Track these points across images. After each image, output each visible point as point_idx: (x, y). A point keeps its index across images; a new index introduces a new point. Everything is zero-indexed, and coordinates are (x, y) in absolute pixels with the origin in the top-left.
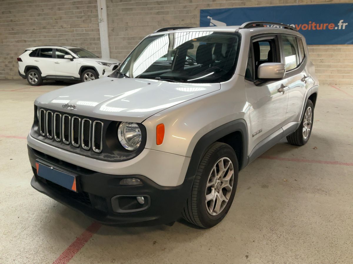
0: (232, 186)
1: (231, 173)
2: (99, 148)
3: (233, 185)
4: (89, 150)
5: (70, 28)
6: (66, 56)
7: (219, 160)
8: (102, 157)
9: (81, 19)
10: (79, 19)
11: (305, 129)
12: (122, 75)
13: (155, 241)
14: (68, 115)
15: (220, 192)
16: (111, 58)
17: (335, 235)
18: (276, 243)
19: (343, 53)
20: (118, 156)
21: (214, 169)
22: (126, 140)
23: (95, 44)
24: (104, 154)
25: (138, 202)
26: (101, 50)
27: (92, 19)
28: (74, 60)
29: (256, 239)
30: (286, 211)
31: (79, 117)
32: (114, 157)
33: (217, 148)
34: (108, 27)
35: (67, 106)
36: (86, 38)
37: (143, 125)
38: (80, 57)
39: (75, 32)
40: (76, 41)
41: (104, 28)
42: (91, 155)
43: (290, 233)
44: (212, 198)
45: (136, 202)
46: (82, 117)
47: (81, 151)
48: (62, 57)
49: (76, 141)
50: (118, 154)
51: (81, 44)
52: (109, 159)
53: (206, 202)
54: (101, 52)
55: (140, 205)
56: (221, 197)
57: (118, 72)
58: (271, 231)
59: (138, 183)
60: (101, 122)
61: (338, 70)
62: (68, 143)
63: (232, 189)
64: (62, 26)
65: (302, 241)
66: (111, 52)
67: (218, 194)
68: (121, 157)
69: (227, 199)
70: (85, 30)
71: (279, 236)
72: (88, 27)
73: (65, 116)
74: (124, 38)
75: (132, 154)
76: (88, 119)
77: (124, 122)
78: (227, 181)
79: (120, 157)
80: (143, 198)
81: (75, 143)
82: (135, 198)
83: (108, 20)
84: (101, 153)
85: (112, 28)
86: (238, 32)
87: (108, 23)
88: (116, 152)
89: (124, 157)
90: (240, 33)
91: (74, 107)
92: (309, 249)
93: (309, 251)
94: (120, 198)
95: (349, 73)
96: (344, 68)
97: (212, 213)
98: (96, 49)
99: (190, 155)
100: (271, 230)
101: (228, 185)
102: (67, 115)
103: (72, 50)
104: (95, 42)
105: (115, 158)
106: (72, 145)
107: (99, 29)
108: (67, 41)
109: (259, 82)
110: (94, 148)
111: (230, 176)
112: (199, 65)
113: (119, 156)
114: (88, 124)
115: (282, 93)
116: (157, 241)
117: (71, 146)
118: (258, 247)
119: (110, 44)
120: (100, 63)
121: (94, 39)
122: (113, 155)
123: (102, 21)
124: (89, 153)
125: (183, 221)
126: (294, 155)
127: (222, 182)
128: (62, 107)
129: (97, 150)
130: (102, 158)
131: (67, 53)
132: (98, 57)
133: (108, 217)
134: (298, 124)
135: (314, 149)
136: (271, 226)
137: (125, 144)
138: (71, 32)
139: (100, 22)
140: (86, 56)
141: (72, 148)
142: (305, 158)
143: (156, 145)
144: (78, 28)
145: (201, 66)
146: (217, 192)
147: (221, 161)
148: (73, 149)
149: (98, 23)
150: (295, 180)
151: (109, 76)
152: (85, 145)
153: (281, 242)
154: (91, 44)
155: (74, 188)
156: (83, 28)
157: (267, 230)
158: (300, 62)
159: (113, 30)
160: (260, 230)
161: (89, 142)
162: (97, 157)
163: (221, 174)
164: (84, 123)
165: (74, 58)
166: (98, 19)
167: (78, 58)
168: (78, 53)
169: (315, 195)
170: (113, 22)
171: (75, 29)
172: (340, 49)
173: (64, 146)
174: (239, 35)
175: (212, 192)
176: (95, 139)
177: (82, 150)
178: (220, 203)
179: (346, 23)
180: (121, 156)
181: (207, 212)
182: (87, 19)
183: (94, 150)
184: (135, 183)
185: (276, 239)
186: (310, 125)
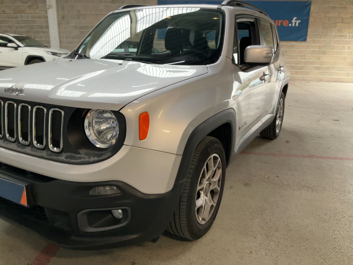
0: (220, 187)
1: (219, 172)
2: (58, 146)
3: (220, 185)
4: (43, 149)
5: (14, 14)
6: (9, 45)
7: (210, 158)
8: (63, 158)
9: (27, 4)
10: (24, 4)
11: (278, 122)
12: (82, 56)
13: (133, 262)
14: (13, 102)
15: (208, 195)
16: (61, 47)
17: (335, 238)
18: (277, 253)
19: (297, 49)
20: (86, 157)
21: (204, 169)
22: (96, 135)
23: (43, 32)
24: (66, 154)
25: (113, 216)
26: (49, 38)
27: (39, 5)
28: (19, 48)
29: (253, 249)
30: (276, 213)
31: (28, 104)
32: (80, 158)
33: (207, 142)
34: (58, 14)
35: (11, 90)
36: (33, 26)
37: (121, 113)
38: (25, 46)
39: (19, 19)
40: (21, 29)
41: (52, 16)
42: (47, 156)
43: (288, 239)
44: (202, 204)
45: (110, 216)
46: (33, 104)
47: (32, 150)
48: (5, 45)
49: (25, 137)
50: (85, 154)
51: (27, 32)
52: (74, 161)
53: (196, 209)
54: (50, 41)
55: (117, 221)
56: (210, 201)
57: (76, 53)
58: (267, 238)
59: (113, 192)
60: (61, 111)
61: (292, 66)
62: (13, 140)
63: (219, 191)
64: (4, 11)
65: (304, 248)
66: (61, 42)
67: (207, 198)
68: (91, 158)
69: (215, 203)
70: (31, 16)
71: (277, 243)
72: (35, 14)
73: (9, 104)
74: (75, 26)
75: (107, 153)
76: (42, 107)
77: (93, 111)
78: (215, 182)
79: (89, 158)
80: (120, 211)
81: (23, 139)
82: (110, 212)
83: (57, 7)
84: (61, 152)
85: (62, 16)
86: (221, 9)
87: (57, 10)
88: (83, 151)
89: (94, 157)
90: (223, 10)
91: (21, 91)
92: (314, 258)
93: (314, 259)
94: (89, 214)
95: (301, 69)
96: (297, 64)
97: (201, 222)
98: (43, 38)
99: (182, 153)
100: (266, 236)
101: (216, 186)
102: (11, 102)
103: (16, 38)
104: (43, 30)
105: (82, 159)
106: (19, 142)
107: (47, 17)
108: (10, 28)
109: (245, 67)
110: (51, 146)
111: (219, 176)
112: (168, 51)
113: (88, 156)
114: (41, 113)
115: (264, 81)
116: (135, 262)
117: (17, 144)
118: (257, 260)
119: (60, 33)
120: (49, 53)
121: (42, 27)
122: (78, 156)
123: (50, 7)
124: (44, 154)
125: (168, 234)
126: (268, 149)
127: (210, 184)
128: (4, 92)
129: (55, 149)
130: (63, 160)
131: (11, 41)
132: (46, 47)
133: (73, 238)
134: (273, 116)
135: (287, 142)
136: (265, 231)
137: (95, 141)
138: (15, 18)
139: (49, 9)
140: (32, 45)
141: (19, 147)
142: (281, 152)
143: (139, 140)
144: (22, 14)
145: (170, 53)
146: (205, 196)
147: (211, 158)
148: (21, 148)
149: (46, 9)
150: (277, 176)
151: (64, 58)
152: (38, 142)
153: (281, 251)
154: (38, 32)
155: (24, 202)
156: (29, 15)
157: (262, 237)
158: (275, 51)
159: (63, 18)
160: (255, 238)
161: (43, 138)
162: (55, 158)
163: (210, 173)
164: (36, 112)
165: (19, 46)
166: (46, 5)
167: (23, 47)
168: (23, 41)
169: (301, 193)
170: (63, 9)
171: (19, 15)
172: (293, 46)
173: (7, 144)
174: (222, 12)
175: (201, 196)
176: (52, 134)
177: (34, 148)
178: (209, 209)
179: (299, 20)
180: (89, 156)
181: (196, 221)
182: (34, 4)
183: (51, 149)
184: (109, 193)
185: (275, 247)
186: (282, 118)
